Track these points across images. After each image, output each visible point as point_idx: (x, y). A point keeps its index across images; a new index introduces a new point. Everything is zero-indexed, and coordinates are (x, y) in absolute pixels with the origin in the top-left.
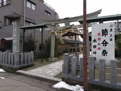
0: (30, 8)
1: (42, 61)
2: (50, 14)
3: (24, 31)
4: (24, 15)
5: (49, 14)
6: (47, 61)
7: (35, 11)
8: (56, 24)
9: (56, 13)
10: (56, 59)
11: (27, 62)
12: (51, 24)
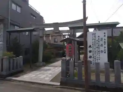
0: (15, 10)
3: (10, 35)
5: (34, 17)
7: (21, 13)
11: (17, 68)
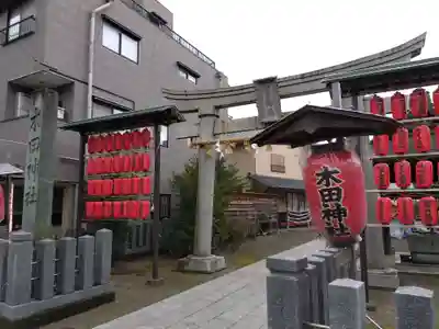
0: (116, 50)
1: (155, 275)
2: (196, 76)
3: (85, 141)
4: (91, 75)
5: (191, 79)
6: (181, 269)
7: (137, 63)
8: (217, 108)
9: (219, 76)
10: (221, 260)
12: (196, 111)
